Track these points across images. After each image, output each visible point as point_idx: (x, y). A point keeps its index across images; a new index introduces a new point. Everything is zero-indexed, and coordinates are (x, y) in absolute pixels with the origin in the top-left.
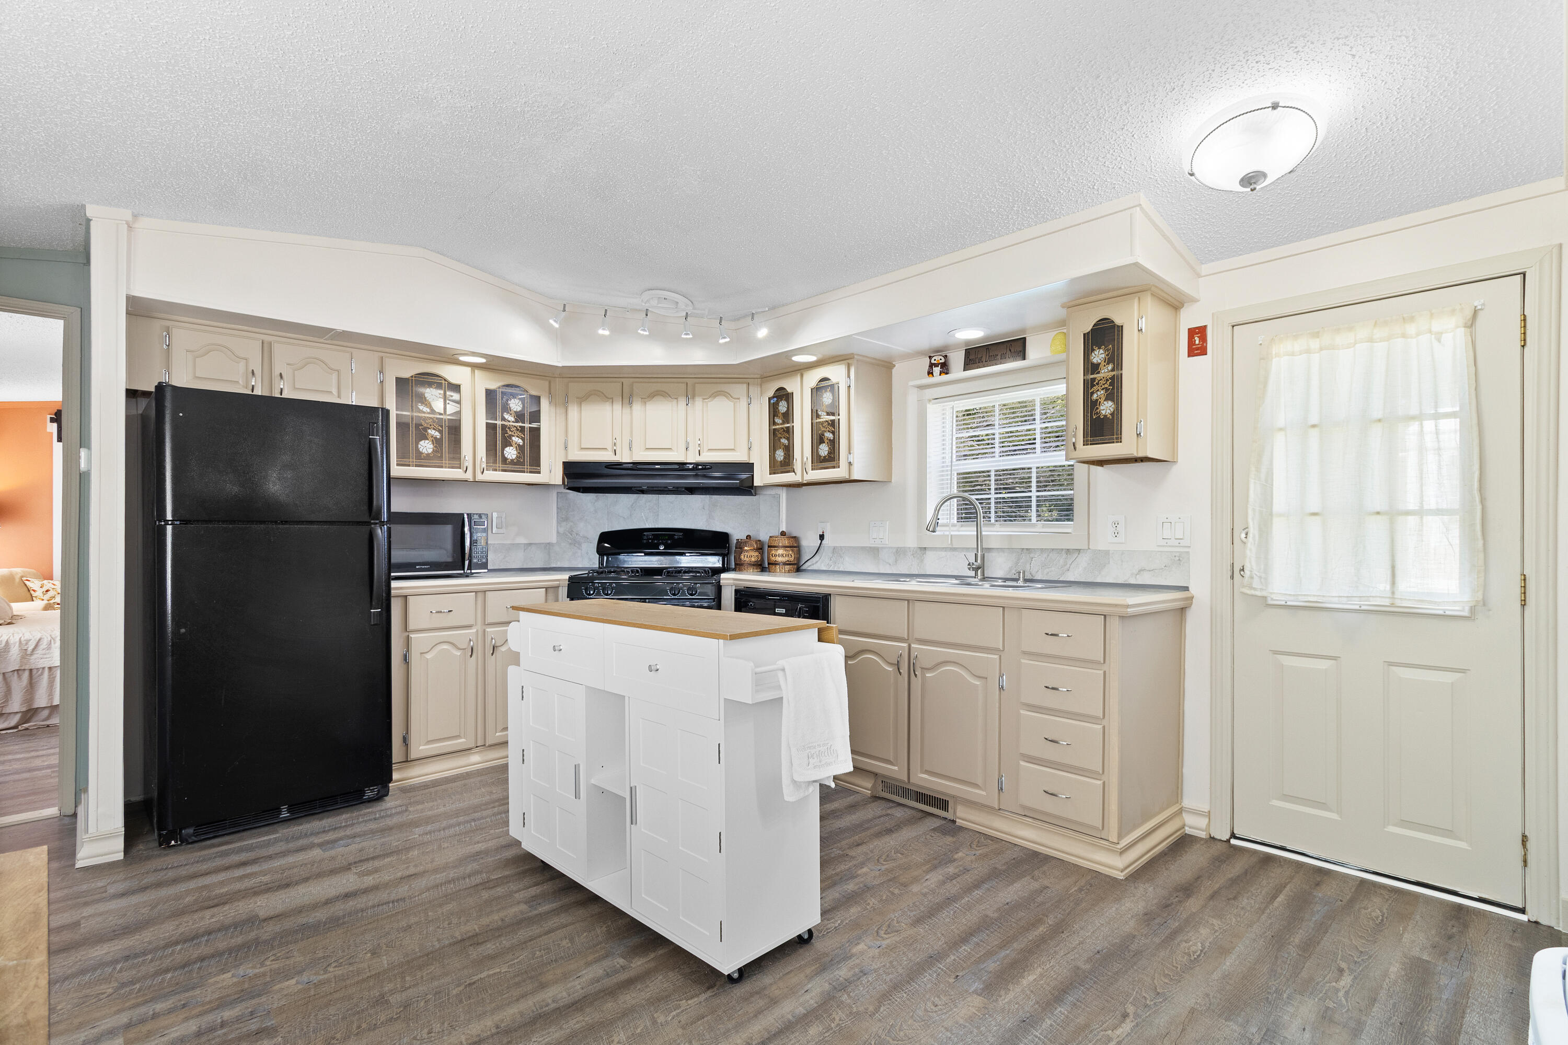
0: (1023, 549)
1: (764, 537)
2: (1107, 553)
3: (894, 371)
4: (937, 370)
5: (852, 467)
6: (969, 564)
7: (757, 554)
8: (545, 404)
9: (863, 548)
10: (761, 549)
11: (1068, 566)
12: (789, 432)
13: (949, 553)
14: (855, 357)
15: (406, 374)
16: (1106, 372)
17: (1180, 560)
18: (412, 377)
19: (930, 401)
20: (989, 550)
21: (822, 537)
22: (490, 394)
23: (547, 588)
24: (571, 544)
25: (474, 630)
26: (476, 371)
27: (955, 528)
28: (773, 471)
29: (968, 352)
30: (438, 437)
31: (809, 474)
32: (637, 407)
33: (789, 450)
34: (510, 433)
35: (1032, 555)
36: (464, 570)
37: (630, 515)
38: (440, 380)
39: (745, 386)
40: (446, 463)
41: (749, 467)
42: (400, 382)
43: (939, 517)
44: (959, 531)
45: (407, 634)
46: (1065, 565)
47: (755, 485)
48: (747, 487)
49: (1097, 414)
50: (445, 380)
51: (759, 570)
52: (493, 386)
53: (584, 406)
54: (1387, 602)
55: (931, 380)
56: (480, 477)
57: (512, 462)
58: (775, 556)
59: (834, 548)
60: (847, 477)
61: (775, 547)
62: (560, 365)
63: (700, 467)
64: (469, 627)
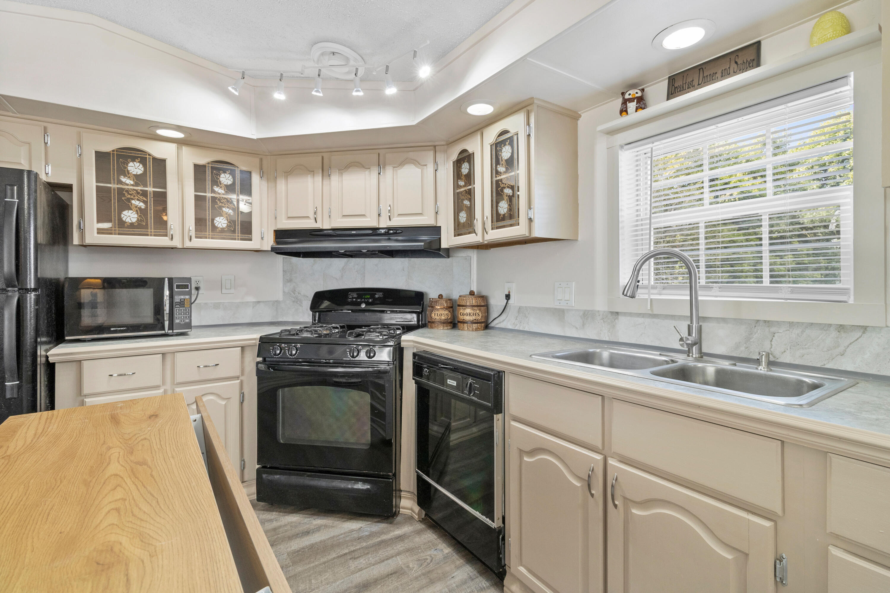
1: (455, 296)
3: (579, 122)
4: (632, 106)
5: (533, 224)
6: (681, 339)
7: (447, 312)
8: (255, 179)
9: (547, 310)
10: (452, 307)
12: (470, 194)
13: (648, 321)
14: (535, 101)
15: (107, 148)
18: (113, 151)
19: (622, 147)
20: (705, 319)
21: (508, 297)
22: (199, 169)
23: (243, 348)
24: (294, 302)
25: (161, 391)
26: (183, 147)
27: (655, 291)
28: (457, 234)
29: (672, 80)
30: (143, 207)
31: (489, 233)
32: (335, 179)
33: (471, 211)
34: (221, 204)
36: (164, 329)
37: (342, 277)
38: (144, 155)
39: (431, 153)
40: (151, 232)
41: (436, 230)
42: (101, 156)
43: (639, 279)
44: (660, 294)
45: (82, 398)
47: (442, 247)
48: (434, 250)
50: (149, 155)
51: (449, 328)
52: (202, 161)
53: (290, 180)
55: (625, 120)
56: (188, 244)
57: (223, 230)
58: (463, 315)
59: (520, 308)
60: (527, 235)
61: (463, 306)
62: (255, 137)
63: (391, 232)
64: (157, 387)
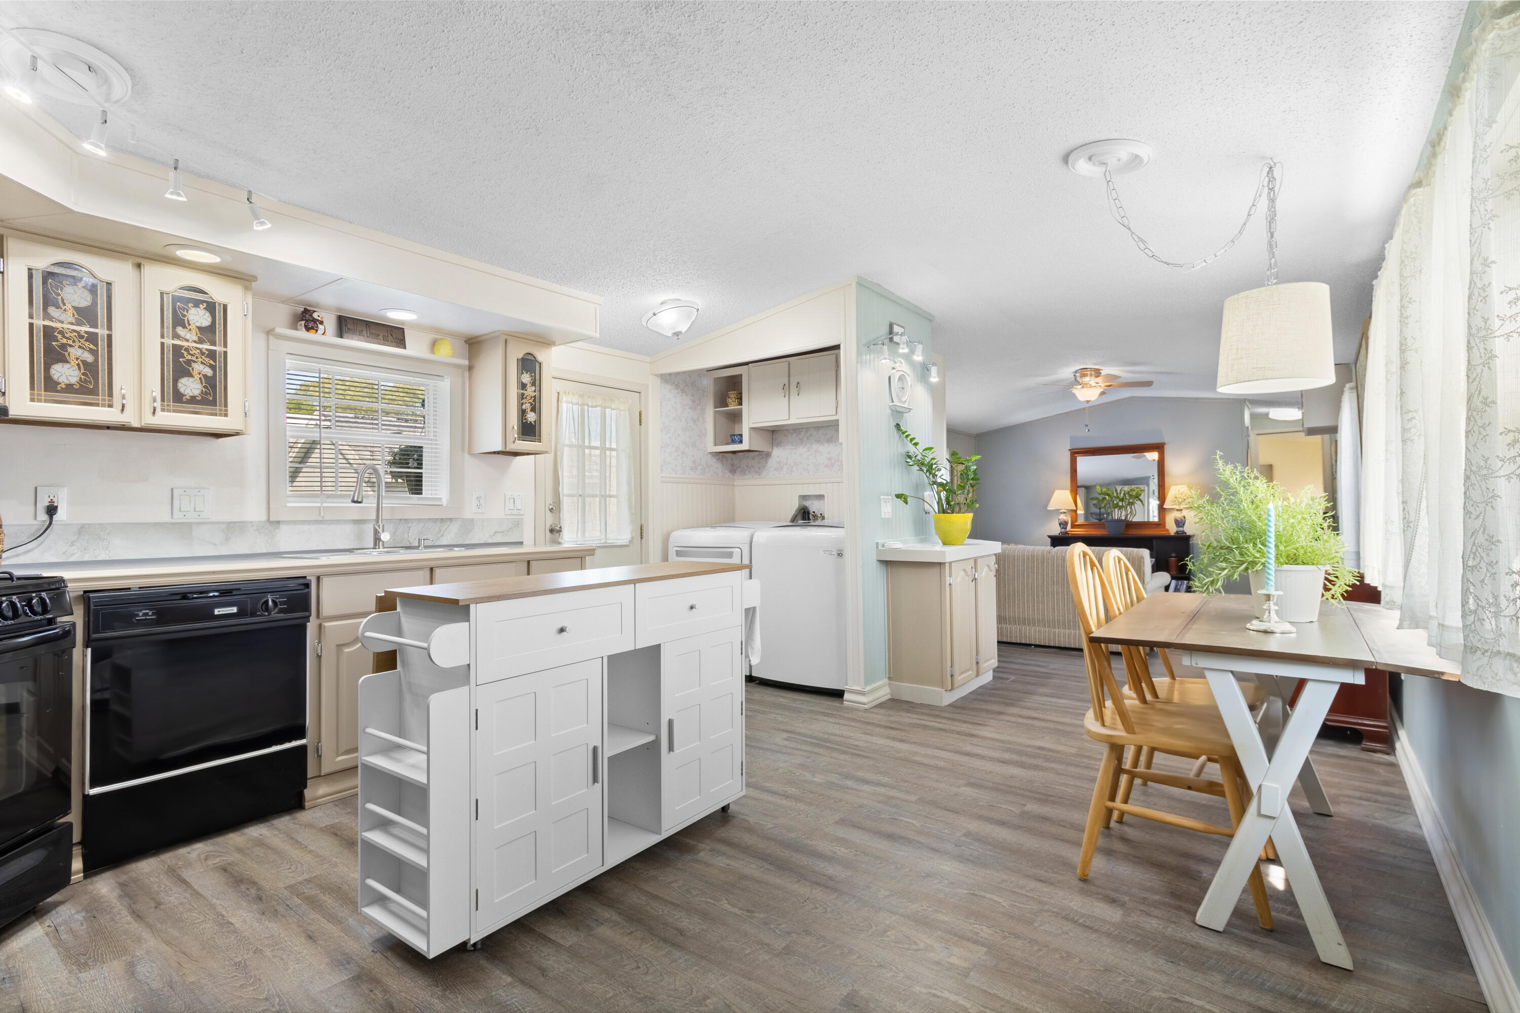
0: (401, 519)
2: (472, 520)
11: (442, 532)
16: (530, 391)
17: (517, 524)
35: (409, 525)
46: (440, 532)
49: (525, 419)
54: (603, 541)
